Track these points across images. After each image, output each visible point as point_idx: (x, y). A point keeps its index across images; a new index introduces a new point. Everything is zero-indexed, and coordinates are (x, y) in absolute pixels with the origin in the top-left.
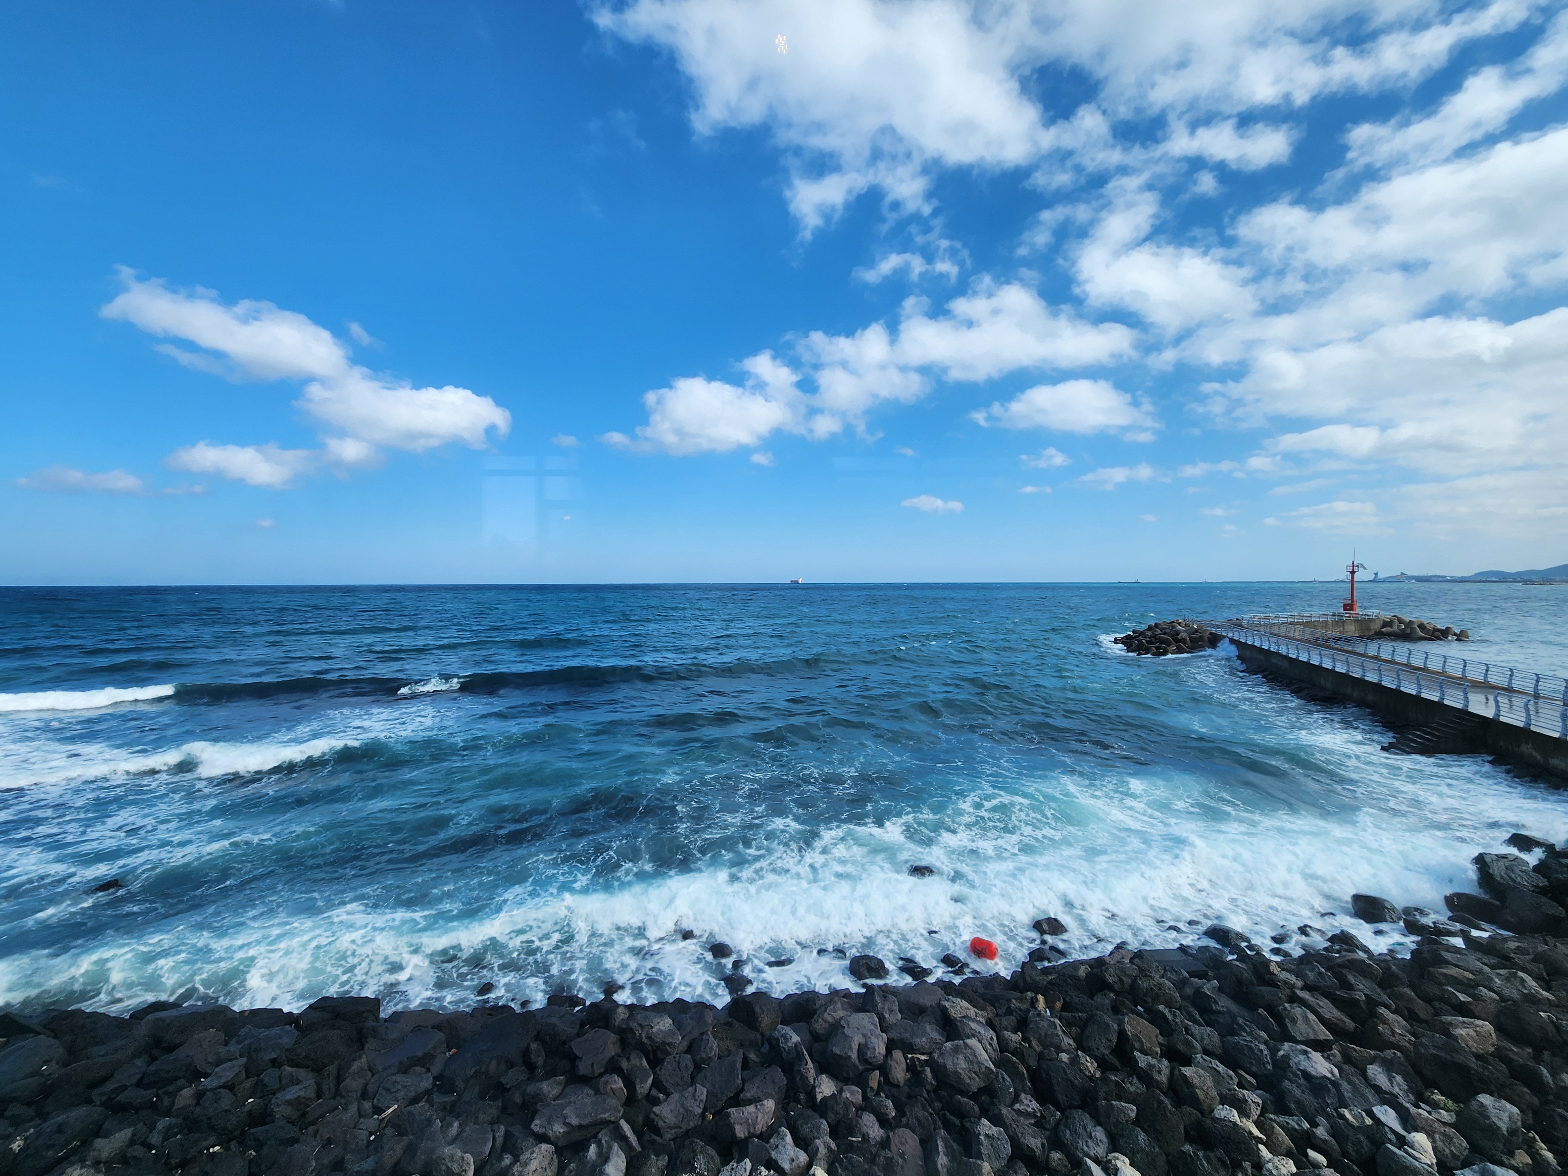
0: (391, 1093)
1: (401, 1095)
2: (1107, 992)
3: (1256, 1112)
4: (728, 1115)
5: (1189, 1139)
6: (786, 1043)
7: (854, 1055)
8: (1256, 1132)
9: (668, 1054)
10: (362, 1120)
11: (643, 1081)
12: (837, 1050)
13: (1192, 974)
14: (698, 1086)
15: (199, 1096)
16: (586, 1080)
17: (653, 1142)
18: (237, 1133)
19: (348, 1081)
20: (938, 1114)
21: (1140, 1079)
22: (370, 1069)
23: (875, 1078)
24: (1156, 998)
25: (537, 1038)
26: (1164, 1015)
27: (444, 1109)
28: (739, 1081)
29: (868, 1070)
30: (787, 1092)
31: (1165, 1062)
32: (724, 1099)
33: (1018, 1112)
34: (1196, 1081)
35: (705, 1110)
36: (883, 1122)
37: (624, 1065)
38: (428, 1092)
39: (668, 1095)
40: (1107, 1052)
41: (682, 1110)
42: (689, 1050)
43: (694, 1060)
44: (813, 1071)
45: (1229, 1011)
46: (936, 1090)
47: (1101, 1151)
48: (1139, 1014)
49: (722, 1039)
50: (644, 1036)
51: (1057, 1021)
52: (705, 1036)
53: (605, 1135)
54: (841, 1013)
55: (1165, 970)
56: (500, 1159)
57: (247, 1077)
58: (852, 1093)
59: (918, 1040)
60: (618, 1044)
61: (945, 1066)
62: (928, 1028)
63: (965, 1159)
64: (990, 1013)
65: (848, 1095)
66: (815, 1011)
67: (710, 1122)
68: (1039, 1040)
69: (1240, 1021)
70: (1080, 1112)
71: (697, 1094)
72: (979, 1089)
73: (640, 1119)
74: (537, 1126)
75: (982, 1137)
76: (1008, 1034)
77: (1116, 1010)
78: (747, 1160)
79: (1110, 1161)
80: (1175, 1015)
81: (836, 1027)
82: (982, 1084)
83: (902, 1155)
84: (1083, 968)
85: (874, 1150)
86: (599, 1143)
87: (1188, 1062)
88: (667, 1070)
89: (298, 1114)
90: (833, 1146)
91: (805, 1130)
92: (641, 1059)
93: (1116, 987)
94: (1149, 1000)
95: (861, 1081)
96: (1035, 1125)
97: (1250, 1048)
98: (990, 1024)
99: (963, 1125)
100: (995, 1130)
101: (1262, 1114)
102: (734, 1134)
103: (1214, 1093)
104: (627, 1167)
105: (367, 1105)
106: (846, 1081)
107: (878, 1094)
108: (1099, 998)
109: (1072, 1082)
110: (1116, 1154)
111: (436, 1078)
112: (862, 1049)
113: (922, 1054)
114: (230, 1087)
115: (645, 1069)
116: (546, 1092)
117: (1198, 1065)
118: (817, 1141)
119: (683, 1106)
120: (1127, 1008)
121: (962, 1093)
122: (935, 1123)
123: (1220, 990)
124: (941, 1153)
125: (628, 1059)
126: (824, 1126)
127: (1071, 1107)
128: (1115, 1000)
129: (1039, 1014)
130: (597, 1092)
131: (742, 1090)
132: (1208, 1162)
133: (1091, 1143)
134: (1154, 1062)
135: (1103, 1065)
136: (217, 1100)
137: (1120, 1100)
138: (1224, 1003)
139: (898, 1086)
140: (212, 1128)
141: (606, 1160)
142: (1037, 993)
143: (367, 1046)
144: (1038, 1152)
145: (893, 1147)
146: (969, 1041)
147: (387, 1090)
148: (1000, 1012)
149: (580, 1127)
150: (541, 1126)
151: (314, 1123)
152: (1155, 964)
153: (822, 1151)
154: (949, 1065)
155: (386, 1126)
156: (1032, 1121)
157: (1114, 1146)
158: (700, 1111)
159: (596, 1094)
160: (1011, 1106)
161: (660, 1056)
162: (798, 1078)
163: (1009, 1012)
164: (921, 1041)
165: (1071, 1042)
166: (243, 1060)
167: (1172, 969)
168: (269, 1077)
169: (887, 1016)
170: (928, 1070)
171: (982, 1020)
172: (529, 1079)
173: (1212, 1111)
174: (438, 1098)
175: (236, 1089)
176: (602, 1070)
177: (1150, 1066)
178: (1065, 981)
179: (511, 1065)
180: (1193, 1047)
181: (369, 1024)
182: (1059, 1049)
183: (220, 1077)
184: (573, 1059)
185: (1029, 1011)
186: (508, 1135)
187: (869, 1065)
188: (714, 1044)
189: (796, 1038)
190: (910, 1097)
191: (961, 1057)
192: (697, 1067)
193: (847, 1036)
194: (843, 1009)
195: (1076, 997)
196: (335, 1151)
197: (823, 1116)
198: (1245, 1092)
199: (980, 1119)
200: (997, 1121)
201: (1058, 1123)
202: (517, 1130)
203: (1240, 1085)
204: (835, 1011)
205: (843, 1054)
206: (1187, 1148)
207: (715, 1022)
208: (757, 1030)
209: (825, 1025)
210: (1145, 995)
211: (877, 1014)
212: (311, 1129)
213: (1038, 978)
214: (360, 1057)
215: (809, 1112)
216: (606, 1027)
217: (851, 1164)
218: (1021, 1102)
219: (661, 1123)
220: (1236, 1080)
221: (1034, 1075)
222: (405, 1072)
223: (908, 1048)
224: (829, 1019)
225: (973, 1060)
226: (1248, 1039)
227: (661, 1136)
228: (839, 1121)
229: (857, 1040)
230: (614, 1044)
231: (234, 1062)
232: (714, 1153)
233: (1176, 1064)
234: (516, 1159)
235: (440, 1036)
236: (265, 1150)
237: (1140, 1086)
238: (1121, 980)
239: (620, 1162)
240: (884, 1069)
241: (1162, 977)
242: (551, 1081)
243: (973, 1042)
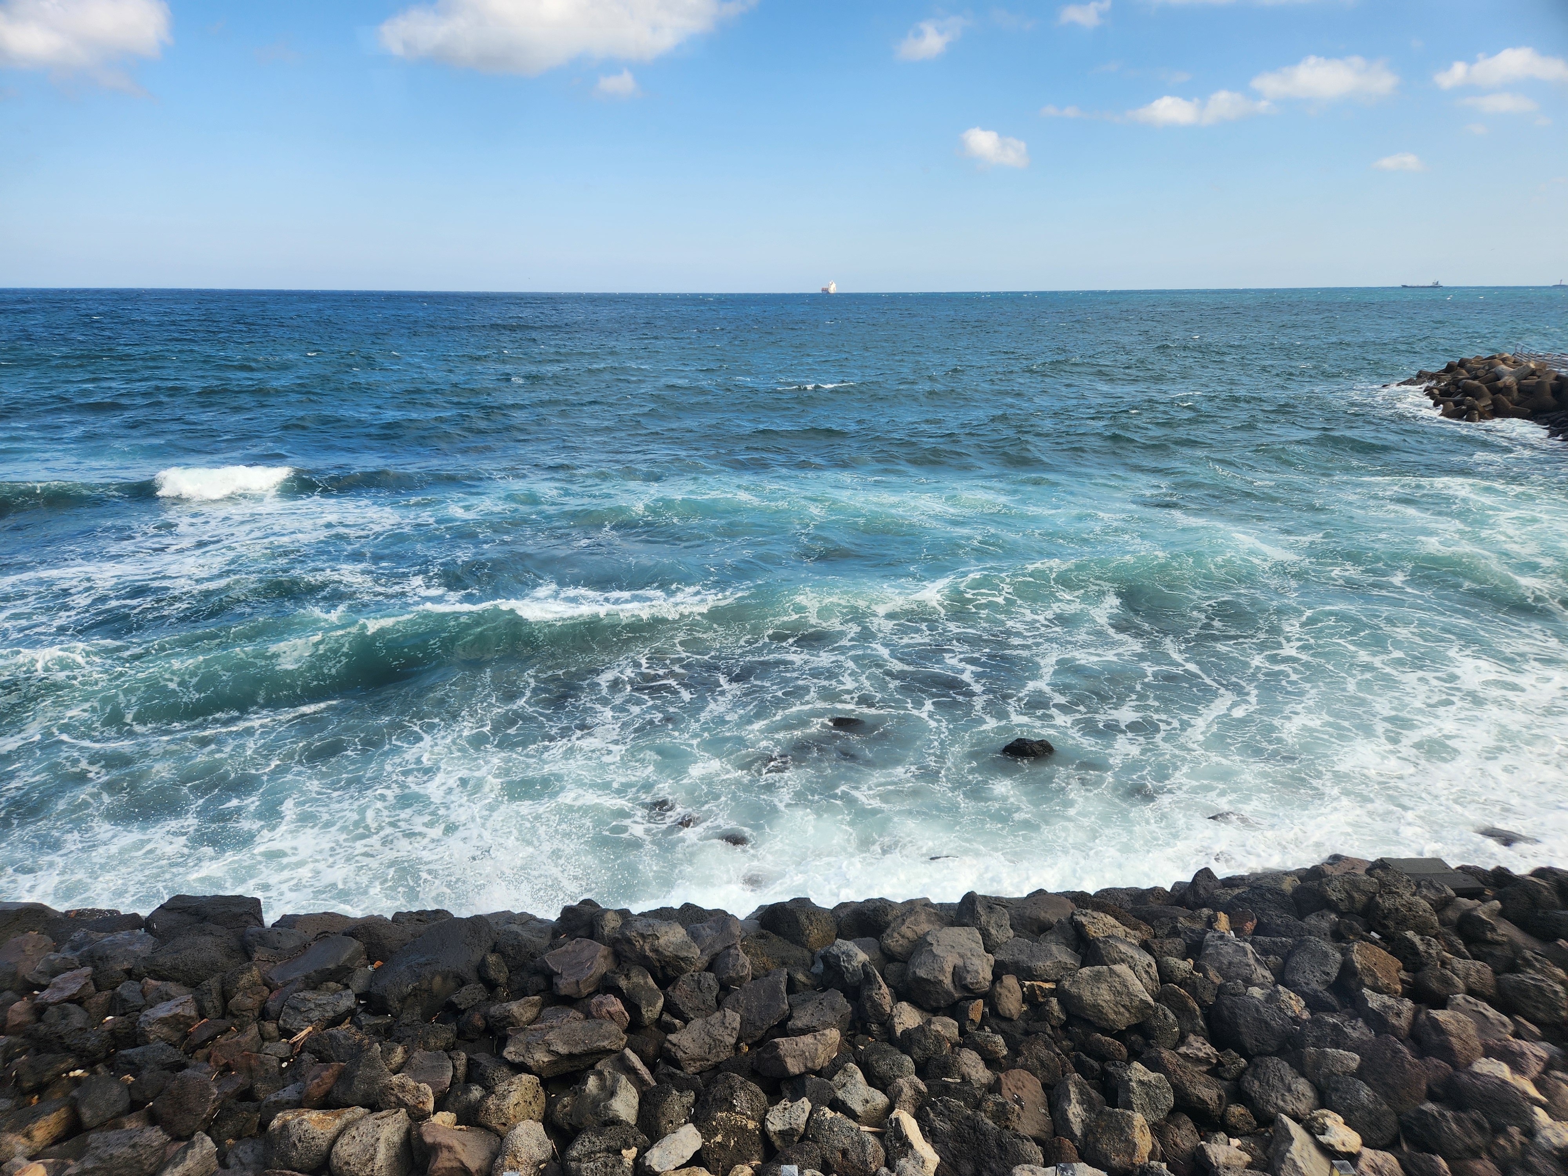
0: (301, 1012)
1: (315, 1015)
2: (1327, 912)
3: (1535, 1068)
4: (776, 1046)
5: (1432, 1097)
6: (849, 962)
7: (947, 981)
8: (1533, 1092)
9: (682, 971)
10: (267, 1044)
11: (651, 1004)
12: (922, 973)
13: (1461, 893)
14: (728, 1012)
15: (40, 1011)
16: (570, 1001)
17: (671, 1076)
18: (102, 1055)
19: (238, 997)
20: (1067, 1055)
21: (1367, 1023)
22: (266, 984)
23: (977, 1009)
24: (1403, 923)
25: (494, 950)
26: (1413, 943)
27: (377, 1033)
28: (786, 1007)
29: (967, 999)
30: (852, 1022)
31: (1408, 1003)
32: (765, 1027)
33: (1186, 1056)
34: (1452, 1027)
35: (739, 1039)
36: (991, 1061)
37: (623, 983)
38: (351, 1013)
39: (686, 1021)
40: (1320, 988)
41: (707, 1040)
42: (710, 968)
43: (719, 980)
44: (888, 998)
45: (1511, 943)
46: (1064, 1027)
47: (1302, 1107)
48: (1373, 942)
49: (755, 955)
50: (647, 948)
51: (1249, 947)
52: (732, 951)
53: (606, 1065)
54: (925, 927)
55: (1419, 886)
56: (467, 1091)
57: (98, 990)
58: (944, 1026)
59: (1040, 964)
60: (610, 959)
61: (1080, 998)
62: (1054, 948)
63: (1108, 1108)
64: (1145, 932)
65: (939, 1028)
66: (888, 925)
67: (746, 1054)
68: (1219, 970)
69: (1528, 954)
70: (1276, 1059)
71: (727, 1021)
72: (1128, 1027)
73: (651, 1049)
74: (510, 1052)
75: (1134, 1084)
76: (1173, 961)
77: (1338, 936)
78: (805, 1099)
79: (1315, 1119)
80: (1429, 945)
81: (920, 944)
82: (1133, 1021)
83: (1018, 1101)
84: (1289, 880)
85: (979, 1094)
86: (600, 1074)
87: (1442, 1003)
88: (681, 993)
89: (179, 1035)
90: (923, 1087)
91: (883, 1067)
92: (645, 977)
93: (1342, 907)
94: (1391, 924)
95: (955, 1010)
96: (1208, 1072)
97: (1540, 989)
98: (1145, 946)
99: (1103, 1069)
100: (1152, 1076)
101: (1545, 1071)
102: (785, 1069)
103: (1476, 1043)
104: (640, 1103)
105: (270, 1027)
106: (935, 1011)
107: (981, 1027)
108: (1312, 920)
109: (1266, 1023)
110: (1325, 1111)
111: (358, 996)
112: (958, 974)
113: (1046, 981)
114: (77, 1000)
115: (652, 989)
116: (517, 1014)
117: (1457, 1007)
118: (900, 1081)
119: (709, 1034)
120: (1355, 935)
121: (1105, 1032)
122: (1064, 1065)
123: (1502, 914)
124: (1074, 1101)
125: (628, 977)
126: (908, 1062)
127: (1262, 1054)
128: (1339, 923)
129: (1222, 937)
130: (588, 1016)
131: (790, 1017)
132: (1458, 1124)
133: (1288, 1097)
134: (1390, 1002)
135: (1314, 1003)
136: (65, 1016)
137: (1337, 1047)
138: (1506, 930)
139: (1010, 1020)
140: (68, 1049)
141: (612, 1094)
142: (1216, 910)
143: (256, 956)
144: (1212, 1105)
145: (1005, 1091)
146: (1116, 968)
147: (295, 1008)
148: (1160, 933)
149: (571, 1056)
150: (516, 1053)
151: (202, 1045)
152: (1406, 877)
153: (908, 1092)
154: (1087, 996)
155: (301, 1052)
156: (1204, 1068)
157: (1323, 1101)
158: (733, 1041)
159: (587, 1017)
160: (1175, 1048)
161: (670, 971)
162: (868, 1005)
163: (1175, 932)
164: (1043, 965)
165: (1267, 974)
166: (88, 970)
167: (1430, 886)
168: (128, 990)
169: (993, 932)
170: (1054, 1001)
171: (1133, 941)
172: (488, 999)
173: (1470, 1064)
174: (365, 1019)
175: (86, 1004)
176: (591, 989)
177: (1385, 1006)
178: (1262, 896)
179: (462, 982)
180: (1453, 985)
181: (254, 929)
182: (1249, 982)
183: (61, 989)
184: (549, 976)
185: (1206, 932)
186: (471, 1064)
187: (971, 993)
188: (745, 960)
189: (862, 957)
190: (1027, 1033)
191: (1104, 986)
192: (725, 988)
193: (935, 956)
194: (929, 921)
195: (1277, 917)
196: (239, 1080)
197: (906, 1051)
198: (1523, 1043)
199: (1129, 1063)
200: (1154, 1065)
201: (1243, 1071)
202: (483, 1058)
203: (1517, 1035)
204: (917, 923)
205: (930, 977)
206: (1430, 1107)
207: (744, 934)
208: (804, 946)
209: (904, 942)
210: (1385, 917)
211: (980, 929)
212: (200, 1053)
213: (1218, 892)
214: (249, 969)
215: (886, 1046)
216: (591, 936)
217: (948, 1109)
218: (1190, 1045)
219: (680, 1054)
220: (1511, 1028)
221: (1211, 1014)
222: (314, 989)
223: (1024, 973)
224: (909, 934)
225: (1122, 991)
226: (1539, 977)
227: (681, 1069)
228: (929, 1059)
229: (950, 961)
230: (605, 957)
231: (75, 972)
232: (758, 1090)
233: (1423, 1007)
234: (489, 1090)
235: (356, 945)
236: (145, 1074)
237: (1366, 1031)
238: (1350, 897)
239: (630, 1097)
240: (990, 998)
241: (1414, 894)
242: (522, 1001)
243: (1122, 969)
